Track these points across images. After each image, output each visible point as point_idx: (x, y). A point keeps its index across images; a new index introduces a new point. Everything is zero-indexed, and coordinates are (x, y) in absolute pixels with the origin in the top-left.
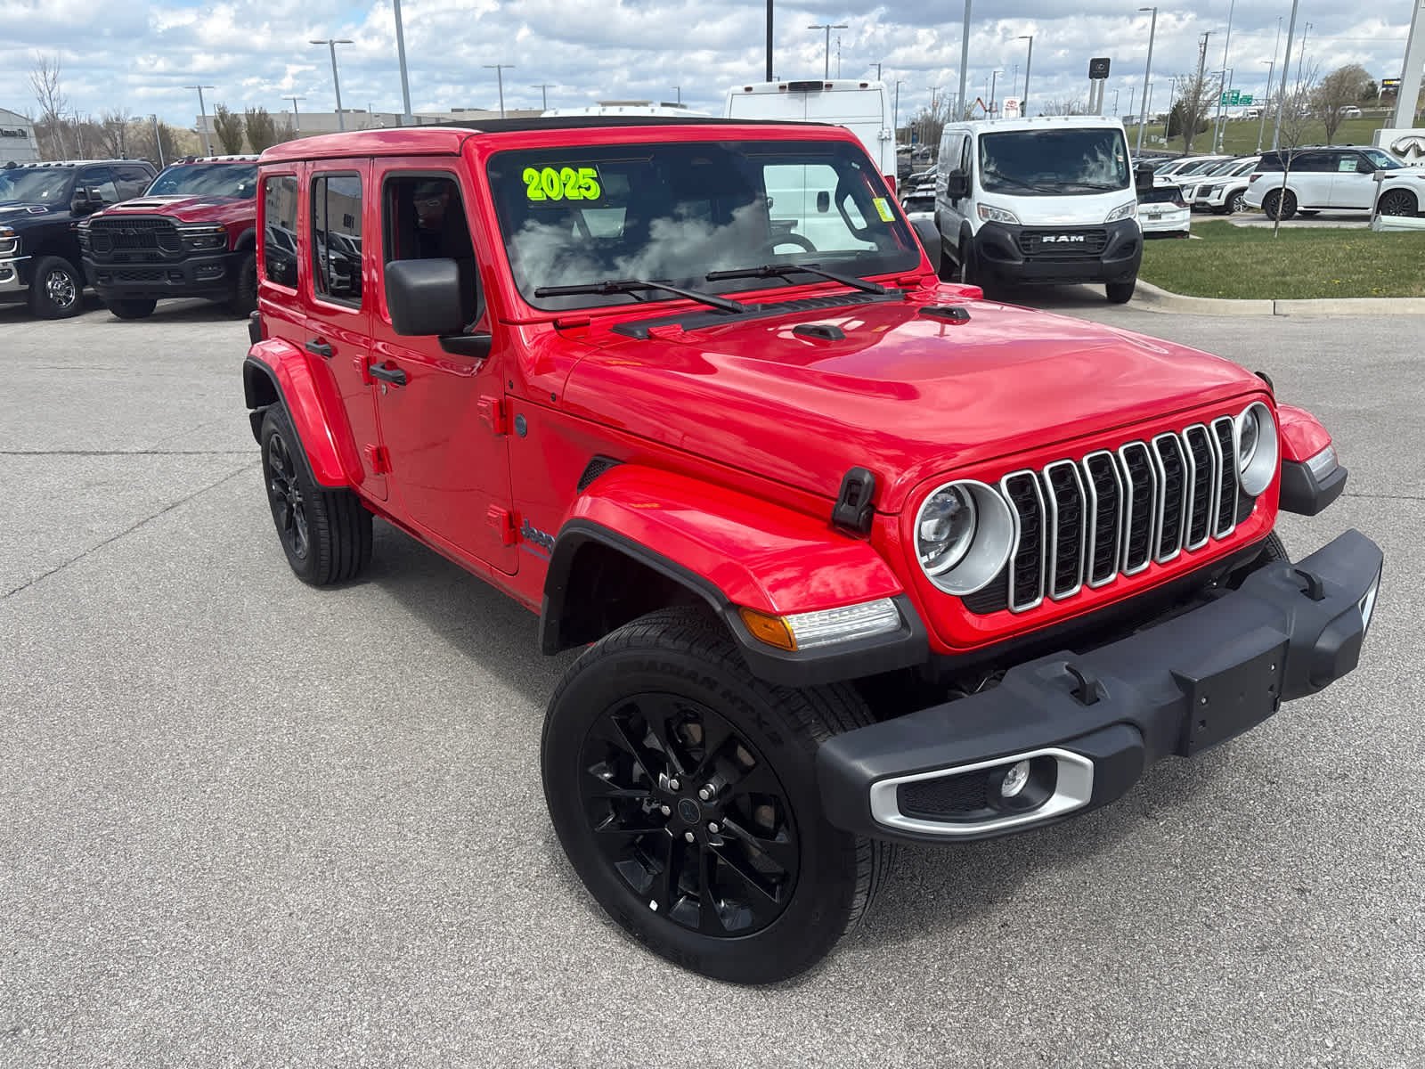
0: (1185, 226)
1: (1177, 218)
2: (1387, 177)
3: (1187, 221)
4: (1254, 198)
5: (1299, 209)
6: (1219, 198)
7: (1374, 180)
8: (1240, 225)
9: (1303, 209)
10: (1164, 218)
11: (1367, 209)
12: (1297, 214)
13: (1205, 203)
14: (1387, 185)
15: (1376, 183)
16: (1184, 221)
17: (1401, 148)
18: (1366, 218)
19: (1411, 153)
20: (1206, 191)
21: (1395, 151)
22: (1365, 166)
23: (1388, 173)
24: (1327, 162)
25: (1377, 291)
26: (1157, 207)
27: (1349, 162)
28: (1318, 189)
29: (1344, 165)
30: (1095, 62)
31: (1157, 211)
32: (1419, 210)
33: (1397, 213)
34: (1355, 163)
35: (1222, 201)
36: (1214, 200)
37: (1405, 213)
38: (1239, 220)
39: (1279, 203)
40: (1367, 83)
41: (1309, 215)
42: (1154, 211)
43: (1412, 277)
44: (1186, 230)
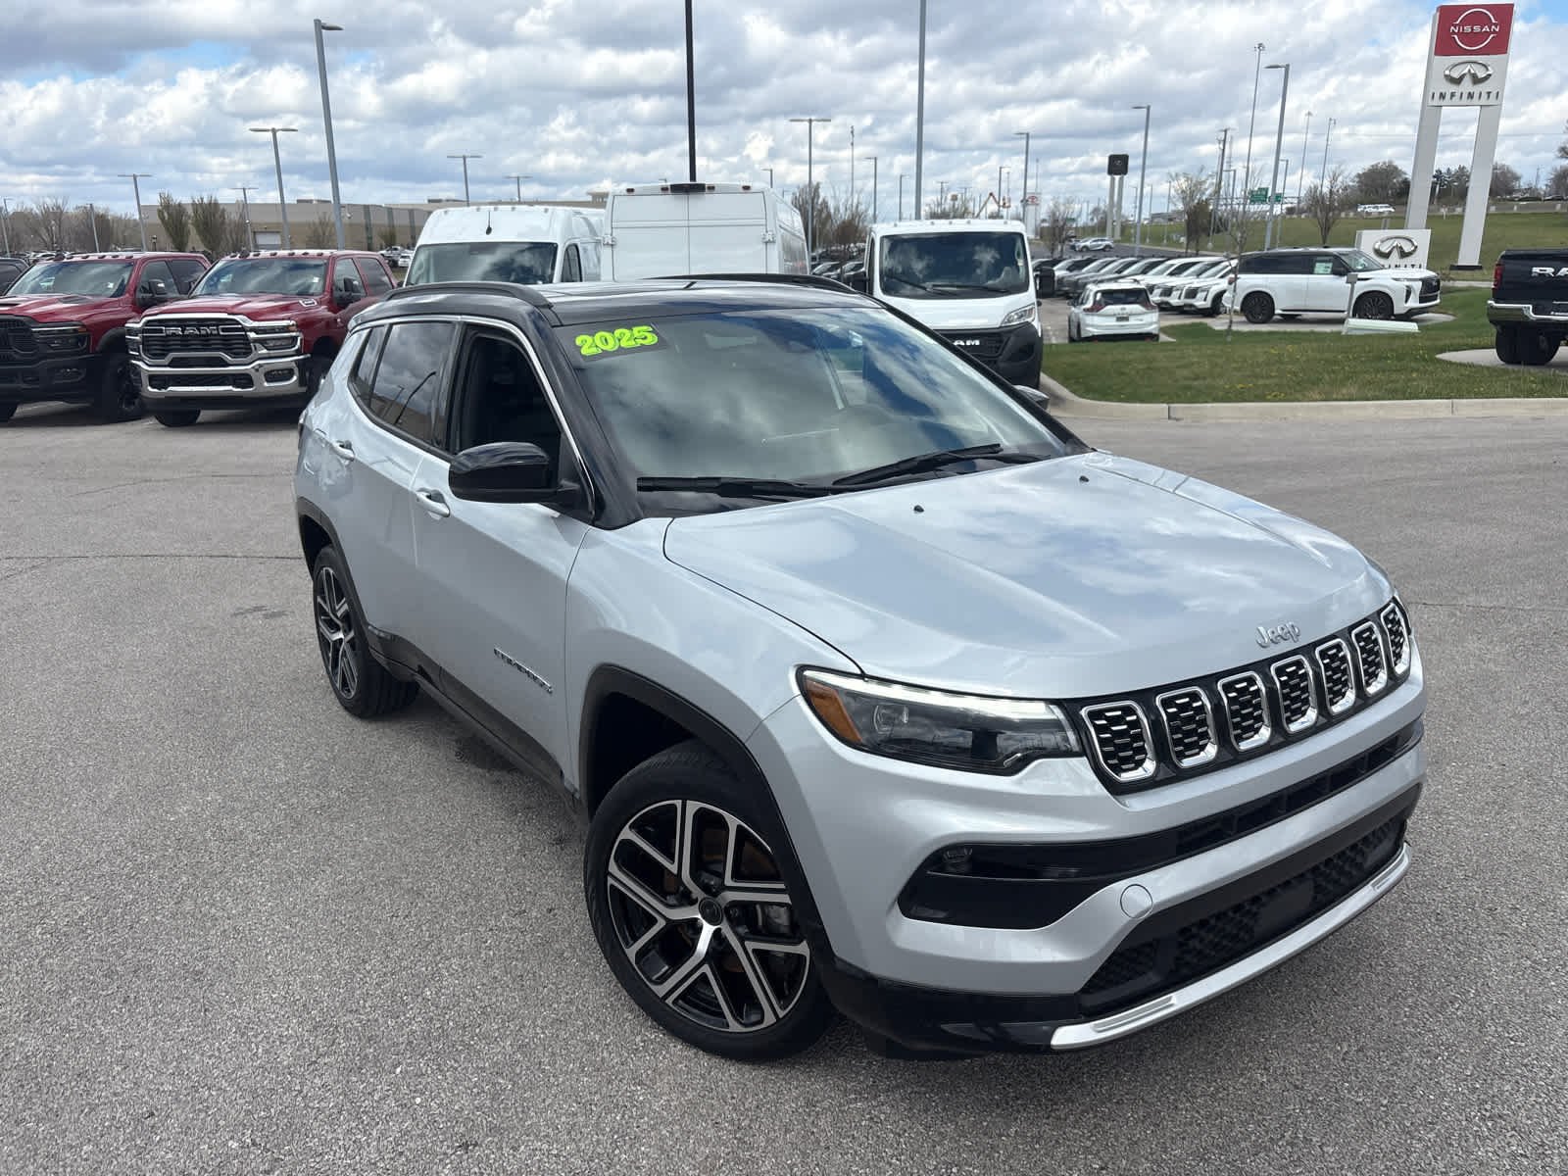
0: (1152, 329)
1: (1145, 320)
2: (1359, 280)
3: (1155, 323)
4: (1232, 302)
5: (1277, 311)
6: (1205, 300)
7: (1347, 282)
8: (1217, 328)
9: (1280, 312)
10: (1132, 321)
11: (1343, 311)
12: (1275, 317)
13: (1191, 305)
14: (1361, 288)
15: (1350, 285)
16: (1151, 324)
17: (1385, 249)
18: (1341, 321)
19: (1395, 254)
20: (1192, 293)
21: (1378, 252)
22: (1341, 268)
23: (1361, 275)
24: (1304, 264)
25: (1275, 396)
26: (1124, 309)
27: (1324, 264)
28: (1294, 291)
29: (1319, 267)
30: (1113, 159)
31: (1125, 312)
32: (1395, 313)
33: (1374, 317)
34: (1330, 265)
35: (1208, 304)
36: (1199, 302)
37: (1381, 316)
38: (1218, 324)
39: (1258, 305)
40: (1400, 180)
41: (1290, 318)
42: (1121, 312)
43: (1315, 383)
44: (1155, 332)
